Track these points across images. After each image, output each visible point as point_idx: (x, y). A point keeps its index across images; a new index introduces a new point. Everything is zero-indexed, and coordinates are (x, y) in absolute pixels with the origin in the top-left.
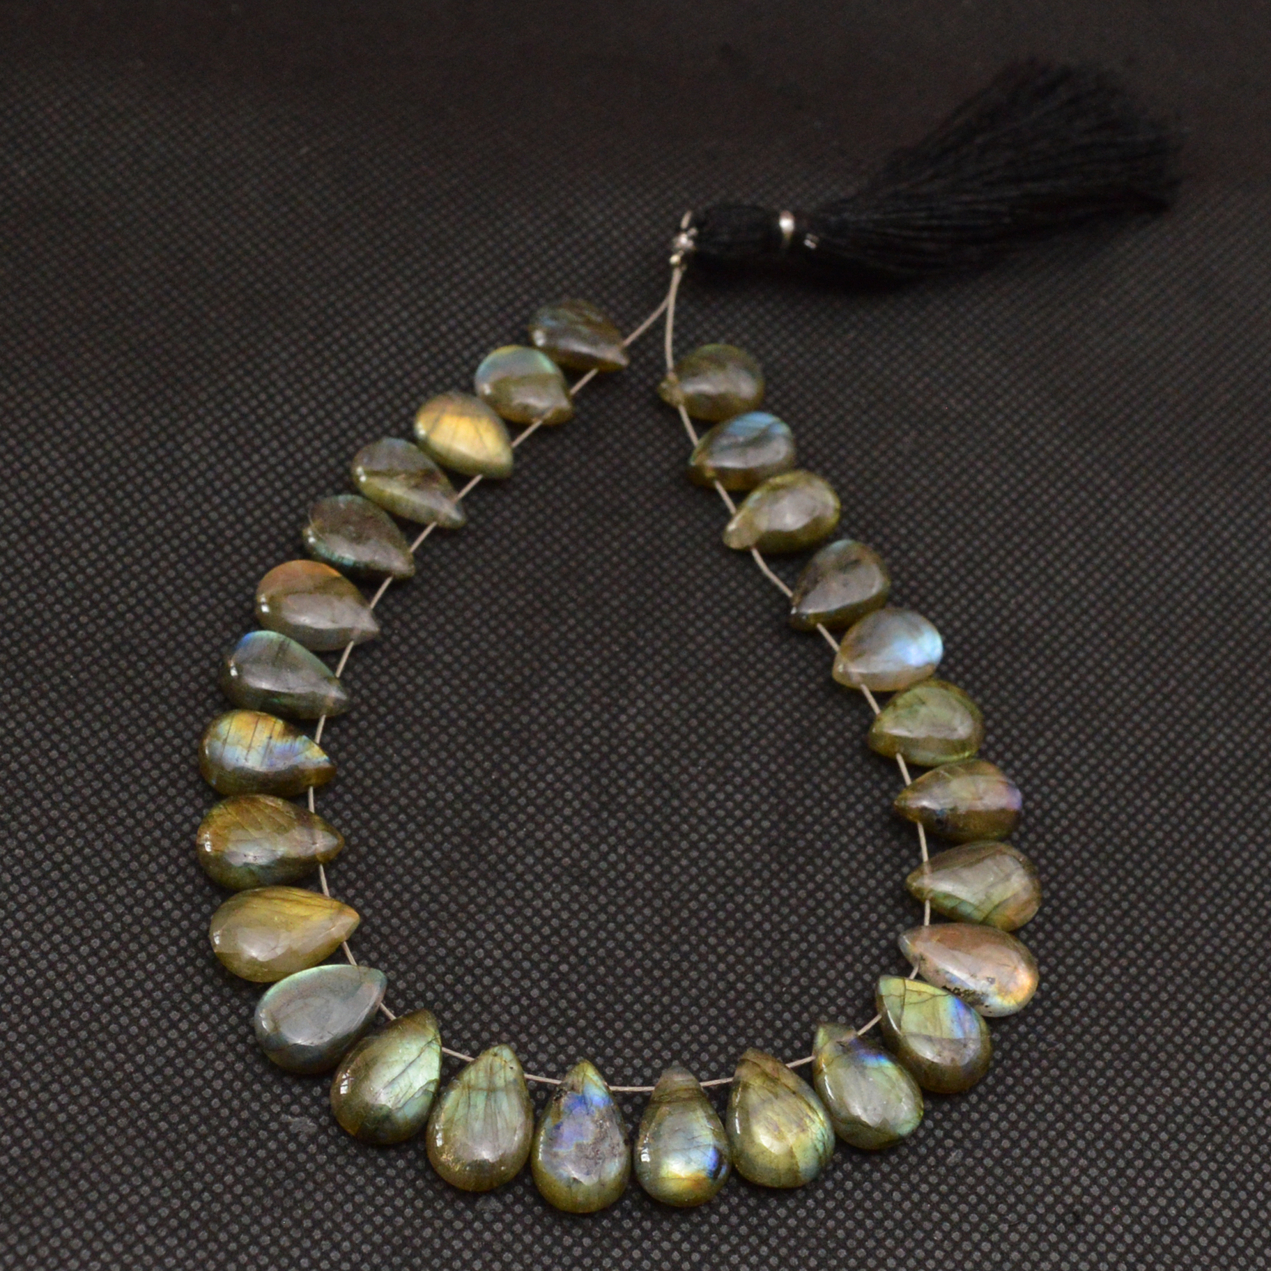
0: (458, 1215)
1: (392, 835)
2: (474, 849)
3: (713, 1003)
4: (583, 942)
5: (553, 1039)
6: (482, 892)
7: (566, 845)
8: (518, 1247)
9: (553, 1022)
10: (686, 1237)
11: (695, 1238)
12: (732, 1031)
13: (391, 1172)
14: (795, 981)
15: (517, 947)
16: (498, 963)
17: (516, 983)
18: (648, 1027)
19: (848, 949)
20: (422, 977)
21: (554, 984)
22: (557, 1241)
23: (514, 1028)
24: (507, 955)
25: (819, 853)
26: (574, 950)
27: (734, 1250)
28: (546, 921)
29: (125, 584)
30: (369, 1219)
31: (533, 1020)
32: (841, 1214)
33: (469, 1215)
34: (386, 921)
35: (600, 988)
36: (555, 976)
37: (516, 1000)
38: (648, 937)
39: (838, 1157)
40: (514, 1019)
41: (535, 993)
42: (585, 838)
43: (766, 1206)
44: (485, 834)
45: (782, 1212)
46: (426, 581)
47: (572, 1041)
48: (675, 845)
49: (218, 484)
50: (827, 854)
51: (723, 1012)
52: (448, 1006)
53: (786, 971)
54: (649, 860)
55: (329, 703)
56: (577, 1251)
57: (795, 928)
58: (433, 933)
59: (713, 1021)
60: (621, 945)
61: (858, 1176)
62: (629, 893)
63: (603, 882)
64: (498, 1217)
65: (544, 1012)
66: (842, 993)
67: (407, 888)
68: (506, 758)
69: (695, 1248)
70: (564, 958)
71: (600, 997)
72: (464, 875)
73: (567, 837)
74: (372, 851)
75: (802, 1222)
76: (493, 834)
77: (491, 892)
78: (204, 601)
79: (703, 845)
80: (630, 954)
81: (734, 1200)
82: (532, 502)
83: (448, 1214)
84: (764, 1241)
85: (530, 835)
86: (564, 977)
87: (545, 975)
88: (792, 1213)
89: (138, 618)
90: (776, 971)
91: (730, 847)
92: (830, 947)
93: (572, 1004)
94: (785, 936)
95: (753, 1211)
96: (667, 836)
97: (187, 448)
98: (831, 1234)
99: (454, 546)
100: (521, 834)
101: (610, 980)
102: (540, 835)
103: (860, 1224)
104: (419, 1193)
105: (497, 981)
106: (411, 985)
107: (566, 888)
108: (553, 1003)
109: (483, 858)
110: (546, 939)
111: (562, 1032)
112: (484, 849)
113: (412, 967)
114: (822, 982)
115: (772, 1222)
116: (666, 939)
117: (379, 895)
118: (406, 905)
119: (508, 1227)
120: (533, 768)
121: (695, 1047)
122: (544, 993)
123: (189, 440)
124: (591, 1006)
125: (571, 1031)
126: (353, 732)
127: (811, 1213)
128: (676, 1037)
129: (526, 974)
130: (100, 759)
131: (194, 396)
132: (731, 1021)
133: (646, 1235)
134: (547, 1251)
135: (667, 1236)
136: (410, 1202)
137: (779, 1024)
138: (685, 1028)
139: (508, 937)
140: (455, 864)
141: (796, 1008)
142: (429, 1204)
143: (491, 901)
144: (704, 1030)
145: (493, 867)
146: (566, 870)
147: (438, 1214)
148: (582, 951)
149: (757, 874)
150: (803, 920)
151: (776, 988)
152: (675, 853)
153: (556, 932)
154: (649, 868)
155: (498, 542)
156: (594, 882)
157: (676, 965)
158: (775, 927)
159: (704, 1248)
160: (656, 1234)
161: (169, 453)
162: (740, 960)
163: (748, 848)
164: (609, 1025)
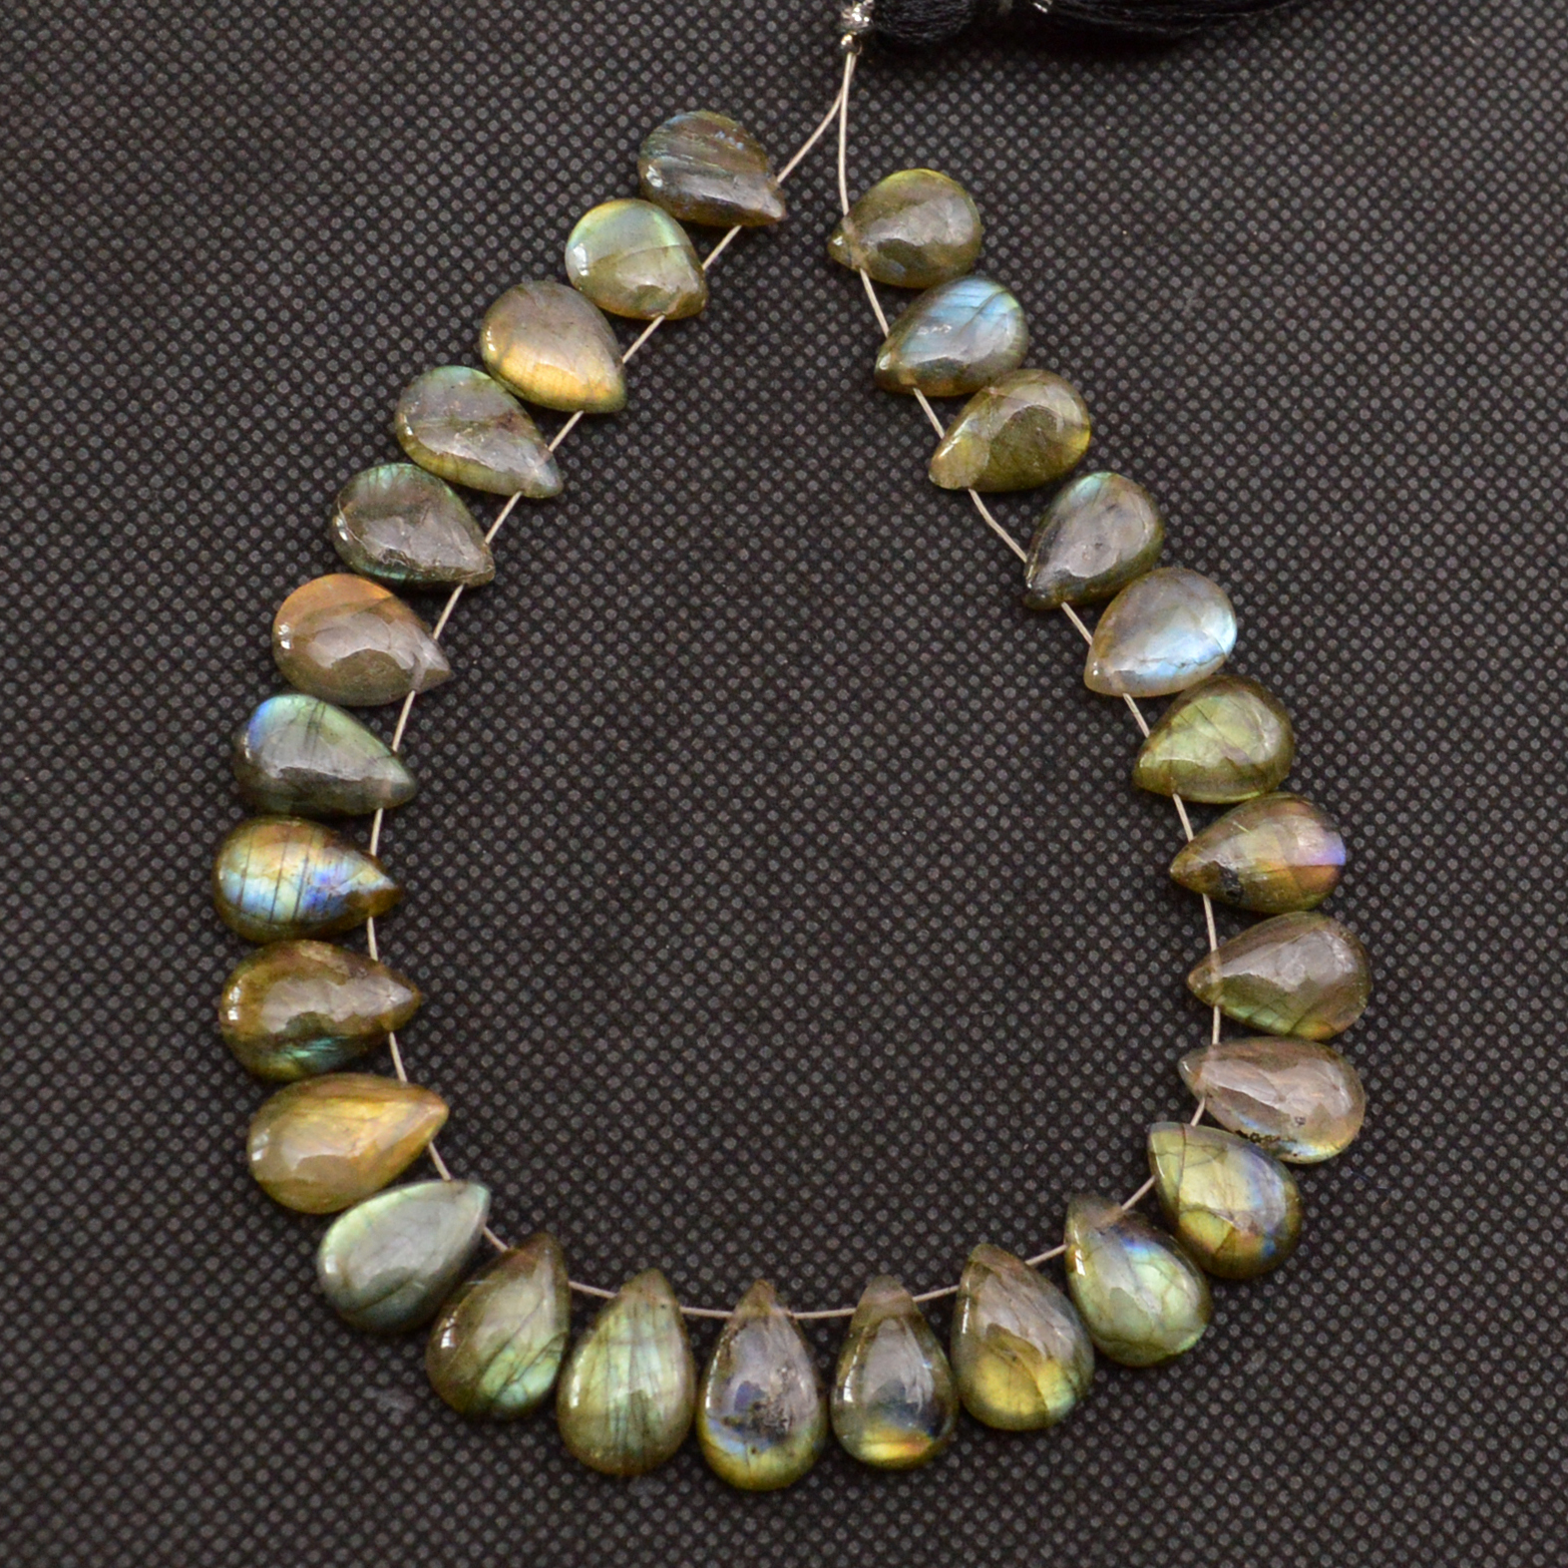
0: (607, 1505)
1: (487, 971)
2: (600, 983)
3: (931, 1176)
4: (754, 1105)
5: (719, 1247)
6: (614, 1045)
7: (726, 965)
8: (686, 1541)
9: (719, 1223)
10: (905, 1505)
11: (917, 1506)
12: (957, 1213)
13: (514, 1454)
14: (1041, 1134)
15: (665, 1120)
16: (640, 1146)
17: (666, 1172)
18: (845, 1218)
19: (1112, 1081)
20: (538, 1177)
21: (717, 1169)
22: (737, 1527)
23: (667, 1237)
24: (653, 1133)
25: (1069, 945)
26: (742, 1117)
27: (968, 1516)
28: (703, 1080)
29: (89, 628)
30: (490, 1523)
31: (693, 1223)
32: (1105, 1456)
33: (620, 1503)
34: (487, 1099)
35: (780, 1168)
36: (718, 1156)
37: (667, 1197)
38: (841, 1089)
39: (1102, 1377)
40: (667, 1224)
41: (692, 1183)
42: (752, 953)
43: (1008, 1452)
44: (614, 958)
45: (1029, 1459)
46: (513, 580)
47: (744, 1247)
48: (875, 951)
49: (208, 459)
50: (1080, 944)
51: (944, 1188)
52: (577, 1214)
53: (1028, 1122)
54: (838, 976)
55: (386, 791)
56: (764, 1539)
57: (1038, 1058)
58: (551, 1111)
59: (931, 1202)
60: (805, 1104)
61: (1128, 1400)
62: (814, 1028)
63: (778, 1015)
64: (659, 1502)
65: (704, 1209)
66: (1103, 1145)
67: (512, 1048)
68: (637, 843)
69: (917, 1518)
70: (728, 1131)
71: (781, 1181)
72: (588, 1021)
73: (726, 953)
74: (461, 998)
75: (1056, 1471)
76: (627, 957)
77: (626, 1044)
78: (202, 641)
79: (911, 948)
80: (817, 1116)
81: (967, 1449)
82: (658, 440)
83: (593, 1505)
84: (1006, 1500)
85: (675, 954)
86: (731, 1157)
87: (704, 1157)
88: (1043, 1459)
89: (112, 677)
90: (1015, 1122)
91: (949, 947)
92: (1088, 1082)
93: (743, 1194)
94: (1025, 1070)
95: (992, 1461)
96: (862, 938)
97: (158, 407)
98: (1094, 1482)
99: (549, 521)
100: (662, 955)
101: (793, 1155)
102: (689, 954)
103: (1131, 1467)
104: (554, 1480)
105: (640, 1172)
106: (525, 1189)
107: (728, 1029)
108: (718, 1194)
109: (613, 994)
110: (704, 1106)
111: (731, 1235)
112: (613, 981)
113: (525, 1163)
114: (1077, 1133)
115: (1016, 1473)
116: (866, 1089)
117: (474, 1062)
118: (512, 1073)
119: (672, 1514)
120: (674, 854)
121: (908, 1241)
122: (704, 1183)
123: (159, 395)
124: (768, 1195)
125: (744, 1234)
126: (424, 822)
127: (1068, 1458)
128: (883, 1229)
129: (678, 1159)
130: (78, 901)
131: (162, 324)
132: (956, 1201)
133: (853, 1506)
134: (724, 1541)
135: (880, 1506)
136: (542, 1494)
137: (1020, 1197)
138: (895, 1215)
139: (652, 1107)
140: (576, 1007)
141: (1043, 1172)
142: (567, 1493)
143: (627, 1057)
144: (921, 1215)
145: (627, 1006)
146: (727, 1003)
147: (580, 1507)
148: (754, 1117)
149: (987, 984)
150: (1050, 1045)
151: (1016, 1147)
152: (874, 962)
153: (716, 1093)
154: (839, 988)
155: (611, 509)
156: (765, 1016)
157: (880, 1127)
158: (1013, 1059)
159: (929, 1517)
160: (867, 1506)
161: (134, 420)
162: (966, 1111)
163: (974, 947)
164: (794, 1220)
